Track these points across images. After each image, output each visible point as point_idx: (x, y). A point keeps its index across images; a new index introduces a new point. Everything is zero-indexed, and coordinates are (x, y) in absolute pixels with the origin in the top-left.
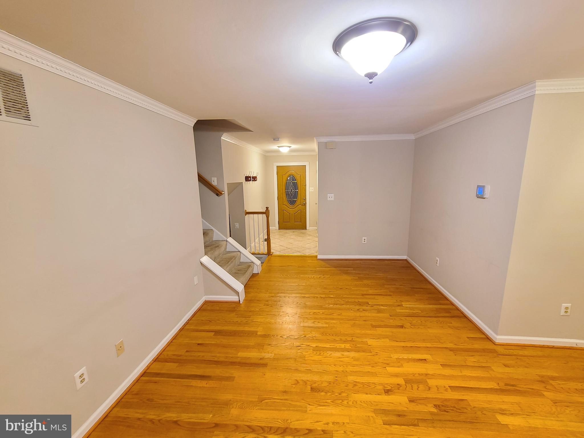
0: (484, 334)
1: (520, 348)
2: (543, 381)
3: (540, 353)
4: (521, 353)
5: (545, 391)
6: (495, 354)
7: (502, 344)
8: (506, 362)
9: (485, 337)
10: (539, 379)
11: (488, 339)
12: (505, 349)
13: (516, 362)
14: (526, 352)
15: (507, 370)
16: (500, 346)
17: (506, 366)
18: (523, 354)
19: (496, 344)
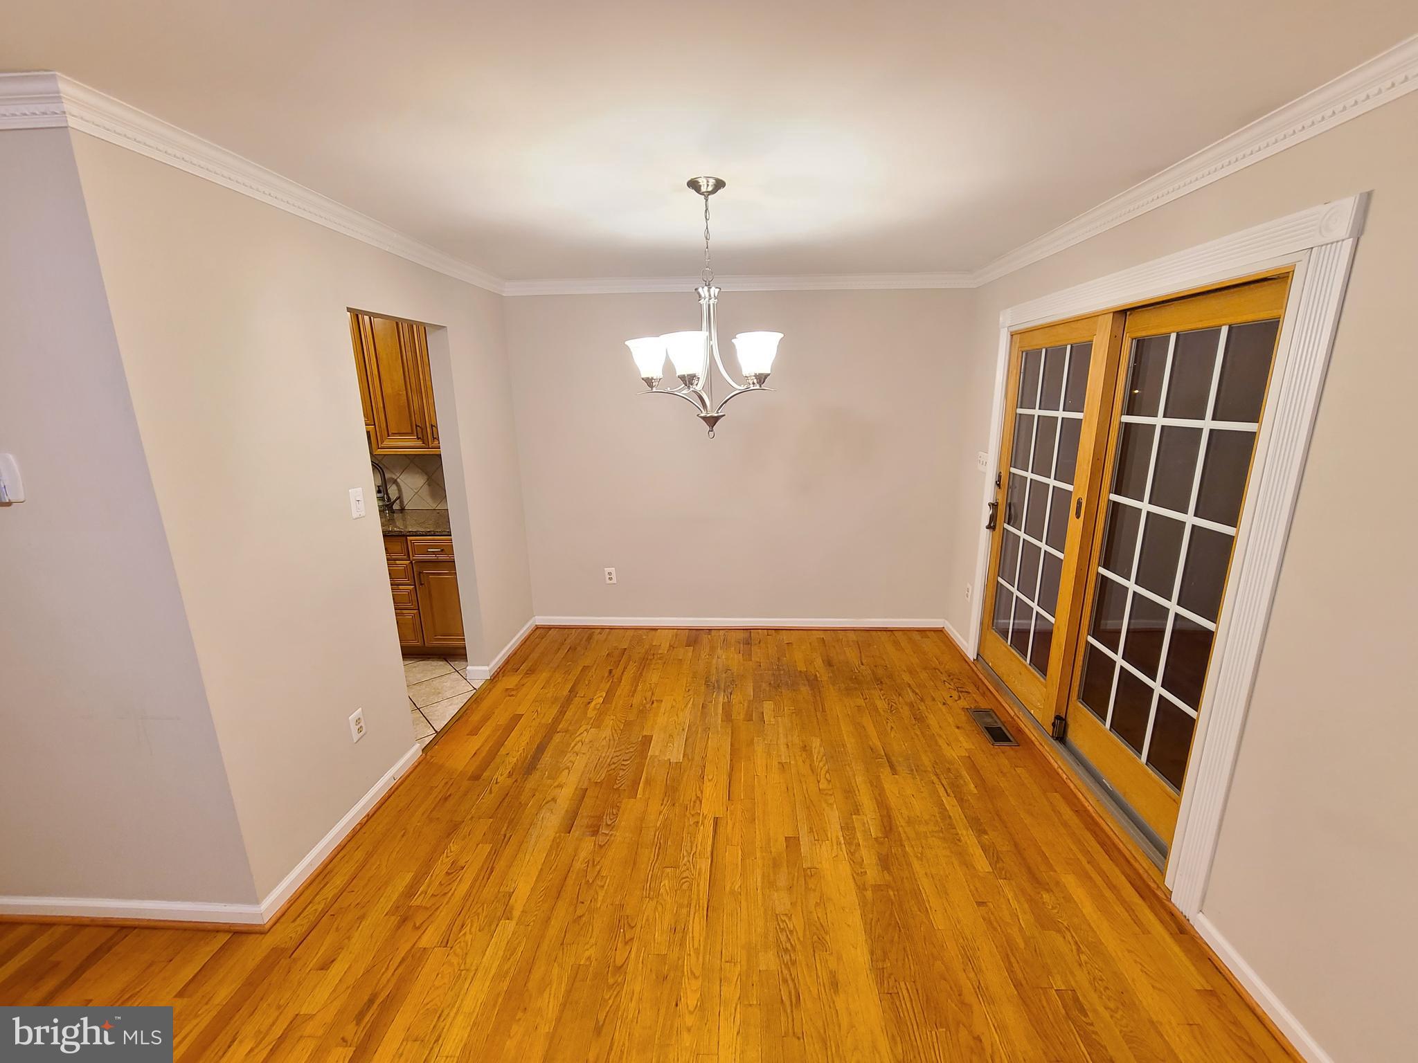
0: (218, 931)
1: (320, 883)
2: (404, 916)
3: (359, 855)
4: (329, 892)
5: (420, 937)
6: (284, 962)
7: (279, 915)
8: (319, 955)
9: (228, 936)
10: (394, 920)
11: (238, 934)
12: (294, 920)
13: (337, 929)
14: (338, 881)
15: (337, 970)
16: (278, 924)
17: (325, 966)
18: (336, 891)
19: (267, 927)
